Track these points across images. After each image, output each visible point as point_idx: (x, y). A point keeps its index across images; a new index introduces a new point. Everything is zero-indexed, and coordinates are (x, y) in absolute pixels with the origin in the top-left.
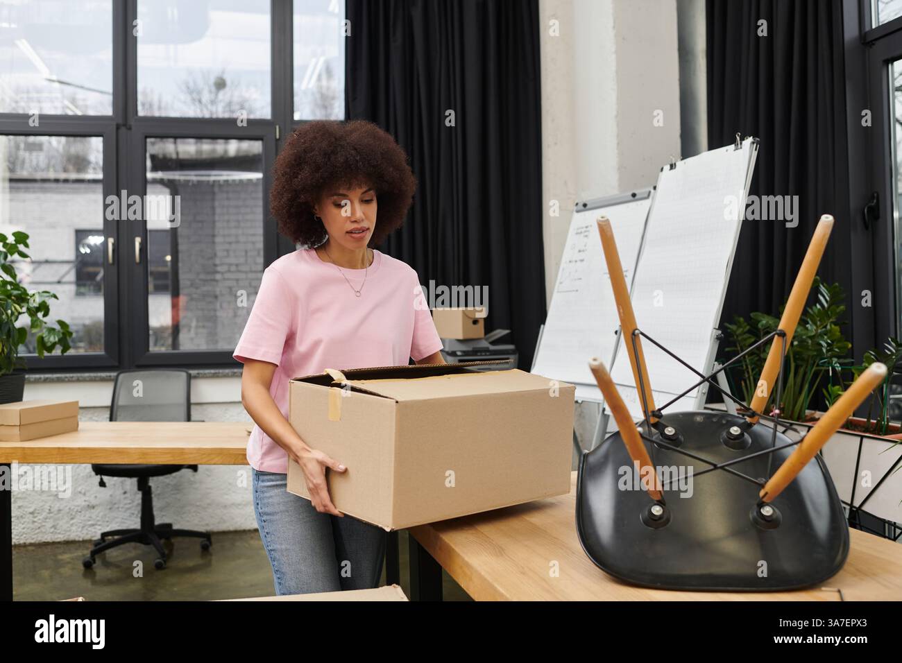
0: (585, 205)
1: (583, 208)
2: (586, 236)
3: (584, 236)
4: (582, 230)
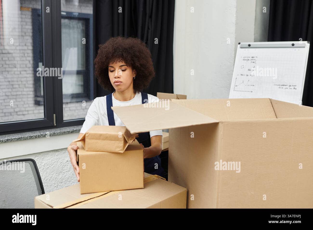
0: (249, 45)
2: (254, 62)
3: (251, 62)
4: (249, 58)
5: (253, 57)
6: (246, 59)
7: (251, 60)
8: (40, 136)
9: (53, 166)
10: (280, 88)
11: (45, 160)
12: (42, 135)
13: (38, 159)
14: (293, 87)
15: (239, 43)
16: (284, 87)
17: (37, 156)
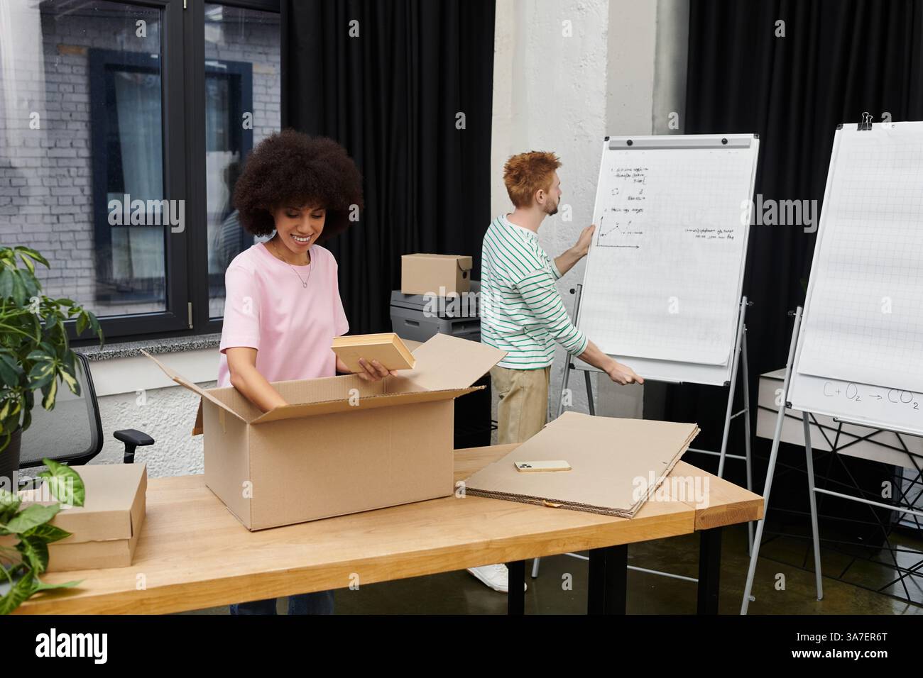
0: (630, 143)
1: (624, 145)
2: (640, 181)
3: (635, 181)
4: (629, 172)
5: (638, 170)
6: (623, 173)
7: (635, 175)
8: (160, 349)
9: (186, 421)
10: (699, 236)
11: (169, 407)
12: (165, 347)
13: (154, 403)
14: (727, 234)
15: (607, 139)
16: (708, 234)
17: (152, 396)
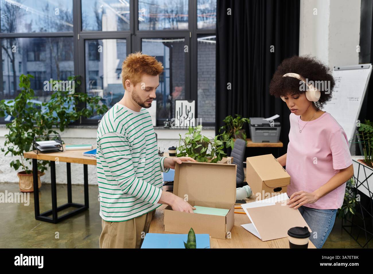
0: (339, 68)
1: (337, 69)
2: (339, 81)
4: (337, 79)
5: (339, 78)
14: (357, 99)
15: (335, 67)
16: (352, 99)
